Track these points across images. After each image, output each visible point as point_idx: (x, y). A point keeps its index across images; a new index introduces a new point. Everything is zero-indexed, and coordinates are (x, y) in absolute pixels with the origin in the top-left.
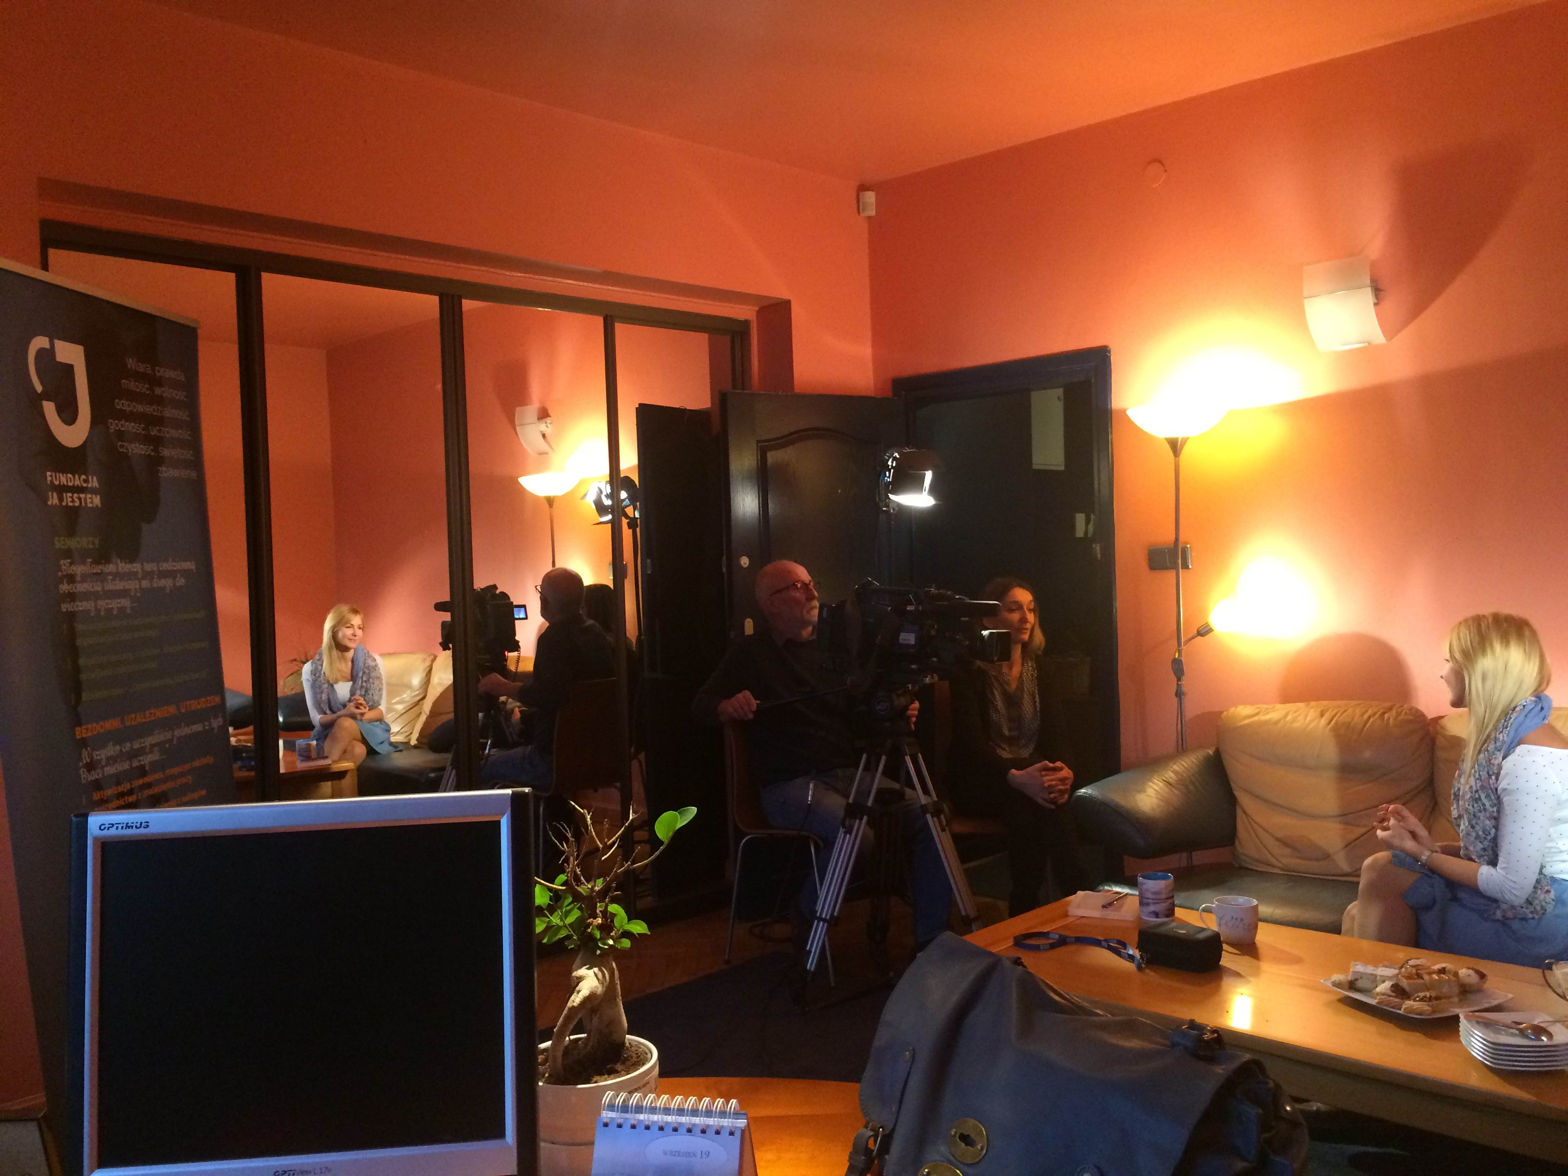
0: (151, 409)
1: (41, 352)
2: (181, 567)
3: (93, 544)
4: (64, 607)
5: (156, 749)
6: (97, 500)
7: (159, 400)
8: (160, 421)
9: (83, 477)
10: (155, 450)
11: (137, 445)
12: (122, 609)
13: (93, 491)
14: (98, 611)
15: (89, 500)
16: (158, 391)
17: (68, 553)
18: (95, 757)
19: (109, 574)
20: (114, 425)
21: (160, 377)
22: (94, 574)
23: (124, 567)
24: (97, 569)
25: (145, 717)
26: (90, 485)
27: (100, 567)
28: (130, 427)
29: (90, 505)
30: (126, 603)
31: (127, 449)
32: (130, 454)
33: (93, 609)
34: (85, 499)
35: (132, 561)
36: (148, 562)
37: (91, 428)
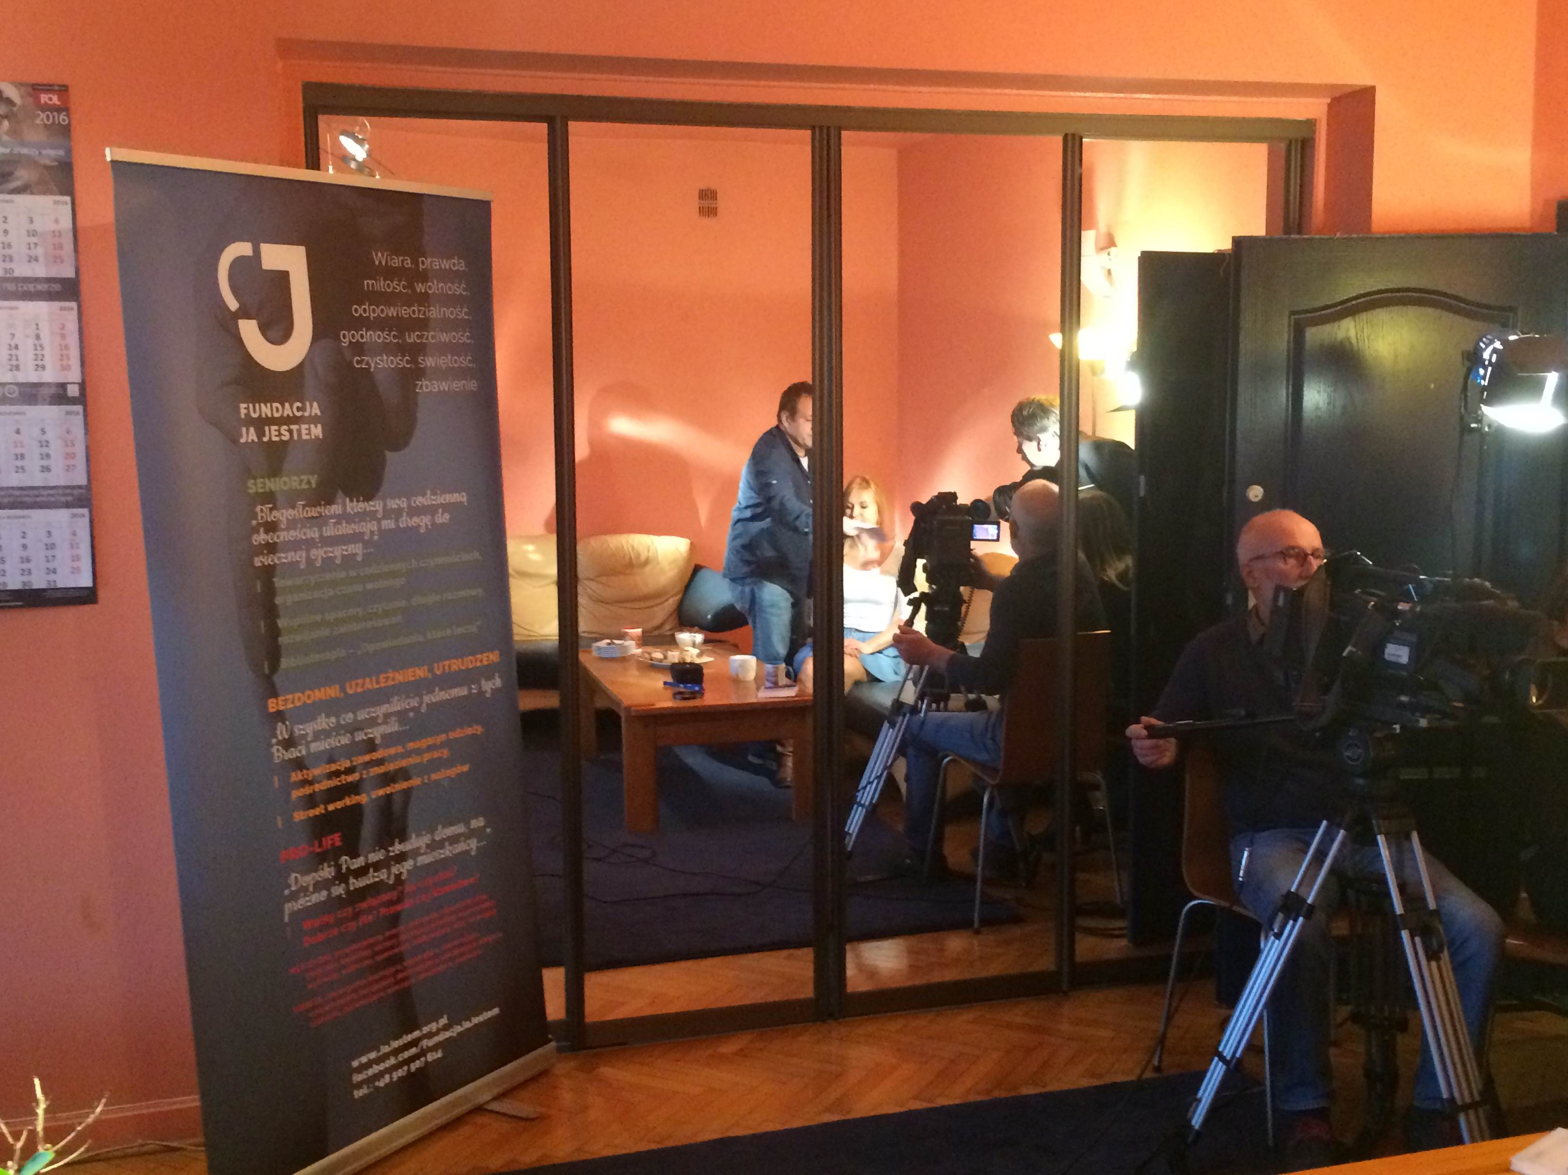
0: (410, 311)
1: (238, 263)
2: (445, 500)
3: (309, 482)
4: (258, 562)
5: (393, 719)
6: (317, 431)
7: (424, 299)
8: (422, 324)
9: (299, 404)
10: (414, 361)
11: (385, 357)
12: (348, 559)
13: (313, 420)
14: (310, 562)
15: (304, 432)
16: (420, 288)
17: (269, 498)
18: (296, 731)
19: (331, 517)
20: (347, 338)
21: (425, 270)
22: (309, 518)
23: (355, 507)
24: (313, 512)
25: (378, 683)
26: (307, 414)
27: (318, 509)
28: (371, 337)
29: (305, 437)
30: (357, 549)
31: (368, 364)
32: (372, 370)
33: (304, 560)
34: (299, 431)
35: (368, 498)
36: (393, 498)
37: (312, 344)
